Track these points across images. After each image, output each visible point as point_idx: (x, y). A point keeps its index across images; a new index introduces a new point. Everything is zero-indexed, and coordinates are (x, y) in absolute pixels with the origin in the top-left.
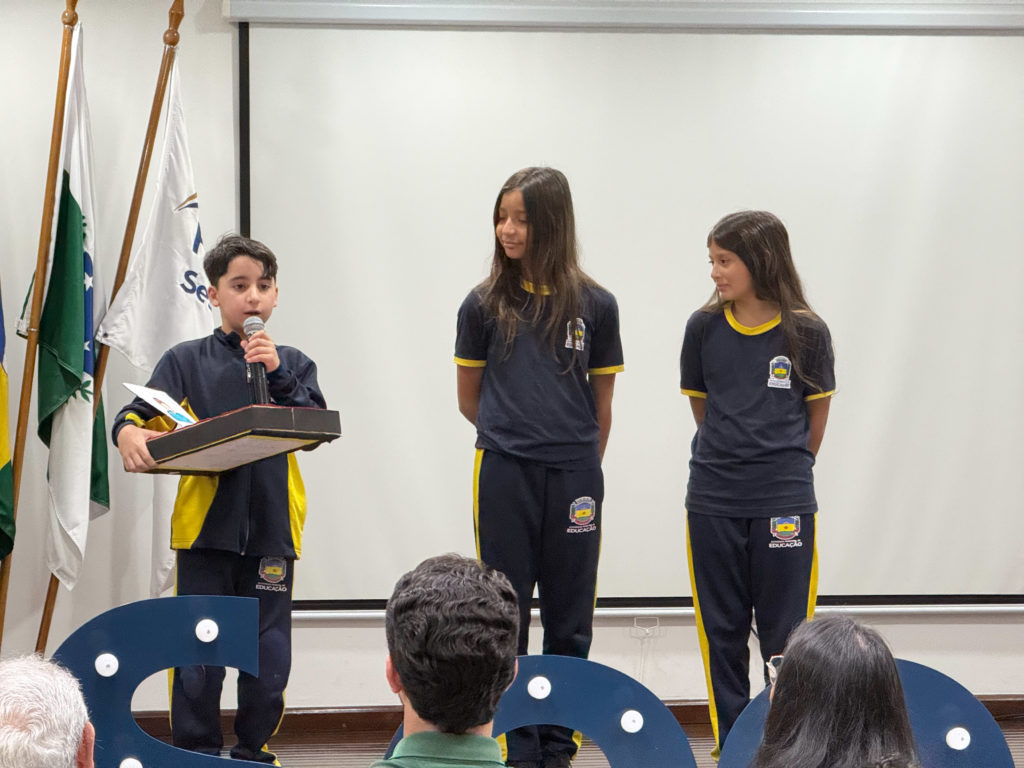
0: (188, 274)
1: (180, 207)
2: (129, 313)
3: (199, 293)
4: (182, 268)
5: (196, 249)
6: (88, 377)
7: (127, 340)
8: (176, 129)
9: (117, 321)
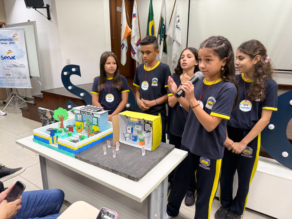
0: (177, 26)
1: (176, 17)
2: (169, 31)
3: (178, 28)
4: (176, 25)
5: (178, 22)
6: (162, 38)
7: (169, 34)
8: (177, 7)
9: (168, 32)
